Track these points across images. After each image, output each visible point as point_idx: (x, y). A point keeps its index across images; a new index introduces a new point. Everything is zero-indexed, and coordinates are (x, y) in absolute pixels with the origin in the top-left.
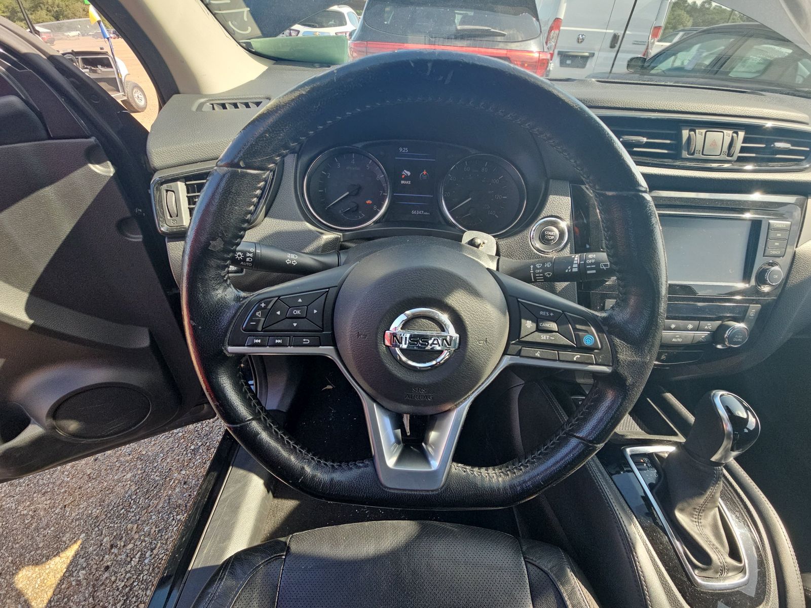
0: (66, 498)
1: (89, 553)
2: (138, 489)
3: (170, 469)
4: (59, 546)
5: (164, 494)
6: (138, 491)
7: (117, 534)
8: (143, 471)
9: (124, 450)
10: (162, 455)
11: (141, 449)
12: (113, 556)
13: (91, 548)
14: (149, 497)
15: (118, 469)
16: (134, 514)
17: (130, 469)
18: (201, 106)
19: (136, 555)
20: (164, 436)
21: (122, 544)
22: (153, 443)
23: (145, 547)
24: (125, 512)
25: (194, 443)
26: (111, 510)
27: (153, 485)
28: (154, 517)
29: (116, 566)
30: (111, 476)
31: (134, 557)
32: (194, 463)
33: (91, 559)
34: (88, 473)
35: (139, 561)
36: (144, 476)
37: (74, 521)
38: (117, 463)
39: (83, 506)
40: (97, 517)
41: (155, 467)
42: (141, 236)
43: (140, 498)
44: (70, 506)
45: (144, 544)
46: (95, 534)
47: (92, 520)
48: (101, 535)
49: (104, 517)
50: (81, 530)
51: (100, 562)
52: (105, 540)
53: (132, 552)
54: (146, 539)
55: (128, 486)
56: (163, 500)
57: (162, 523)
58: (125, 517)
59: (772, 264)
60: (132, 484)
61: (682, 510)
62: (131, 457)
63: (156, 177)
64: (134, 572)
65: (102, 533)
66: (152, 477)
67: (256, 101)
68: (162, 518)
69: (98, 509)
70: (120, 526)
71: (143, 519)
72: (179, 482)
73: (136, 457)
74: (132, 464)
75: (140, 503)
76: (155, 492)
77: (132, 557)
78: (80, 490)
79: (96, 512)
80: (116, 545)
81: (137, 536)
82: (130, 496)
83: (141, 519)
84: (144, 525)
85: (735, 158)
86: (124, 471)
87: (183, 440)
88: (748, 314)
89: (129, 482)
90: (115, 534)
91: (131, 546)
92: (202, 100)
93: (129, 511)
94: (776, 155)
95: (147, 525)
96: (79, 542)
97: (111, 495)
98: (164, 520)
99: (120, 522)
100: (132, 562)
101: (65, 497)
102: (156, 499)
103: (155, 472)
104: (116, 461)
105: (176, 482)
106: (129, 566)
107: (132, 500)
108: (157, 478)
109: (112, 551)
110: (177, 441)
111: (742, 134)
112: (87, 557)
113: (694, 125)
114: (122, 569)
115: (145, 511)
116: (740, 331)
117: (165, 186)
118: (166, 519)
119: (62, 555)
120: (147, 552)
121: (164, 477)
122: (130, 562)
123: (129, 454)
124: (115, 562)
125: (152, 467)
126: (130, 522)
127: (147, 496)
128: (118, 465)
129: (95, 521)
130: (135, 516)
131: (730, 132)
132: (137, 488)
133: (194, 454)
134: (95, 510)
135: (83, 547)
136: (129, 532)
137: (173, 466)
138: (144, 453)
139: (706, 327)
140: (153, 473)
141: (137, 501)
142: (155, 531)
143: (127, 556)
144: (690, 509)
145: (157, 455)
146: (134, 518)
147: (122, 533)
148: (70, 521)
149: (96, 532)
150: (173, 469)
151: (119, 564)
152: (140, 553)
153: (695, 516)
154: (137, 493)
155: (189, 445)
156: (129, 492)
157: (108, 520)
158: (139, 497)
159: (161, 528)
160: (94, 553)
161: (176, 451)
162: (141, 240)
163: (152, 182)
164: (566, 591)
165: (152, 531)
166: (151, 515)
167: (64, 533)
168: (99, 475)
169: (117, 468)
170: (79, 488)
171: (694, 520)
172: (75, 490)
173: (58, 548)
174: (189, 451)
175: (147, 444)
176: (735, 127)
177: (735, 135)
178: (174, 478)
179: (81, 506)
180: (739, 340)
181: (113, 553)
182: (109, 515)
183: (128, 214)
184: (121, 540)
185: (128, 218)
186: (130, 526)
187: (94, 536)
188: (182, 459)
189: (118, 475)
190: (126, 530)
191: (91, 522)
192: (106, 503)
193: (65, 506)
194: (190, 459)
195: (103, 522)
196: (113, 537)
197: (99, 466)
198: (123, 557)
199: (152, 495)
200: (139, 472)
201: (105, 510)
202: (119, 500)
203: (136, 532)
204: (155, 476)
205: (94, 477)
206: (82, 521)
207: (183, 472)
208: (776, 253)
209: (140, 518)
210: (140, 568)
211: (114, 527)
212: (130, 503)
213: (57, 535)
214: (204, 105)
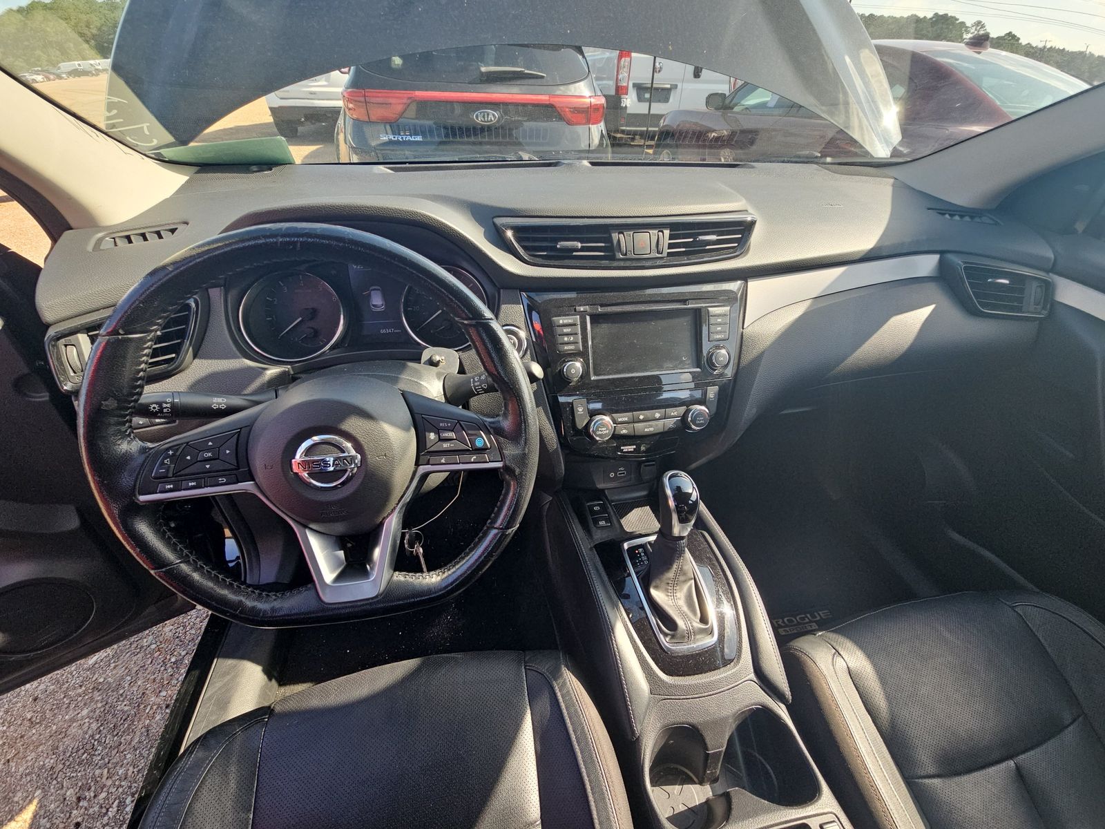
0: (7, 752)
1: (51, 811)
2: (101, 726)
3: (143, 693)
4: (11, 808)
5: (139, 726)
6: (102, 728)
7: (83, 784)
8: (104, 703)
9: (73, 682)
10: (129, 678)
11: (96, 676)
12: (83, 810)
13: (52, 805)
14: (118, 733)
15: (68, 707)
16: (100, 757)
17: (85, 704)
18: (100, 241)
19: (113, 804)
20: (129, 653)
21: (92, 794)
22: (113, 665)
23: (123, 793)
24: (89, 756)
25: (175, 653)
26: (69, 757)
27: (121, 718)
28: (128, 756)
29: (89, 820)
30: (60, 716)
31: (110, 807)
32: (177, 679)
33: (55, 817)
34: (29, 718)
35: (118, 810)
36: (107, 708)
37: (24, 776)
38: (65, 699)
39: (31, 758)
40: (52, 768)
41: (121, 695)
42: (48, 394)
43: (106, 737)
44: (14, 760)
45: (121, 790)
46: (54, 788)
47: (47, 773)
48: (62, 788)
49: (61, 766)
50: (35, 786)
51: (68, 819)
52: (68, 793)
53: (107, 802)
54: (123, 783)
55: (87, 724)
56: (139, 733)
57: (142, 761)
58: (89, 763)
59: (718, 347)
60: (91, 721)
61: (656, 587)
62: (83, 688)
63: (51, 332)
64: (113, 824)
65: (63, 786)
66: (118, 708)
67: (171, 228)
68: (141, 754)
69: (51, 758)
70: (86, 774)
71: (115, 761)
72: (159, 707)
73: (91, 688)
74: (87, 697)
75: (107, 742)
76: (126, 725)
77: (107, 807)
78: (22, 739)
79: (49, 762)
80: (83, 797)
81: (109, 782)
82: (92, 736)
83: (111, 761)
84: (118, 768)
85: (665, 254)
86: (77, 708)
87: (158, 653)
88: (708, 397)
89: (87, 720)
90: (80, 784)
91: (103, 795)
92: (100, 235)
93: (94, 755)
94: (706, 246)
95: (121, 766)
96: (35, 802)
97: (65, 739)
98: (144, 757)
99: (84, 770)
100: (109, 813)
101: (5, 751)
102: (128, 735)
103: (123, 701)
104: (64, 697)
105: (155, 707)
106: (106, 818)
107: (95, 740)
108: (126, 708)
109: (81, 804)
110: (149, 656)
111: (667, 232)
112: (49, 816)
113: (622, 228)
114: (98, 823)
115: (116, 750)
116: (700, 414)
117: (62, 341)
118: (146, 755)
119: (18, 818)
120: (126, 799)
121: (136, 705)
122: (106, 813)
123: (81, 686)
124: (86, 817)
125: (117, 696)
126: (97, 767)
127: (115, 733)
128: (67, 702)
129: (51, 772)
130: (102, 759)
131: (656, 232)
132: (99, 724)
133: (177, 667)
134: (47, 760)
135: (41, 806)
136: (99, 779)
137: (146, 689)
138: (101, 680)
139: (672, 414)
140: (119, 703)
141: (103, 741)
142: (133, 772)
143: (101, 807)
144: (663, 585)
145: (122, 678)
146: (102, 761)
147: (89, 781)
148: (18, 777)
149: (55, 785)
150: (148, 692)
151: (93, 818)
152: (117, 801)
153: (670, 591)
154: (100, 731)
155: (168, 657)
156: (90, 732)
157: (68, 770)
158: (104, 735)
159: (140, 767)
160: (58, 810)
161: (150, 669)
162: (47, 398)
163: (46, 339)
164: (558, 685)
165: (130, 773)
166: (125, 755)
167: (14, 792)
168: (43, 718)
169: (66, 706)
170: (21, 737)
171: (669, 594)
172: (16, 739)
173: (10, 811)
174: (168, 665)
175: (104, 669)
176: (660, 227)
177: (661, 234)
178: (151, 703)
179: (29, 758)
180: (701, 422)
181: (81, 807)
182: (68, 763)
183: (26, 370)
184: (89, 790)
185: (26, 375)
186: (98, 772)
187: (53, 791)
188: (159, 678)
189: (70, 713)
190: (94, 778)
191: (45, 775)
192: (61, 749)
193: (9, 760)
194: (172, 675)
195: (61, 773)
196: (78, 788)
197: (42, 707)
198: (96, 809)
199: (122, 730)
200: (99, 705)
201: (61, 758)
202: (78, 743)
203: (107, 778)
204: (123, 706)
205: (38, 721)
206: (34, 775)
207: (164, 693)
208: (720, 336)
209: (109, 760)
210: (121, 818)
211: (77, 776)
212: (94, 745)
213: (6, 796)
214: (102, 241)
